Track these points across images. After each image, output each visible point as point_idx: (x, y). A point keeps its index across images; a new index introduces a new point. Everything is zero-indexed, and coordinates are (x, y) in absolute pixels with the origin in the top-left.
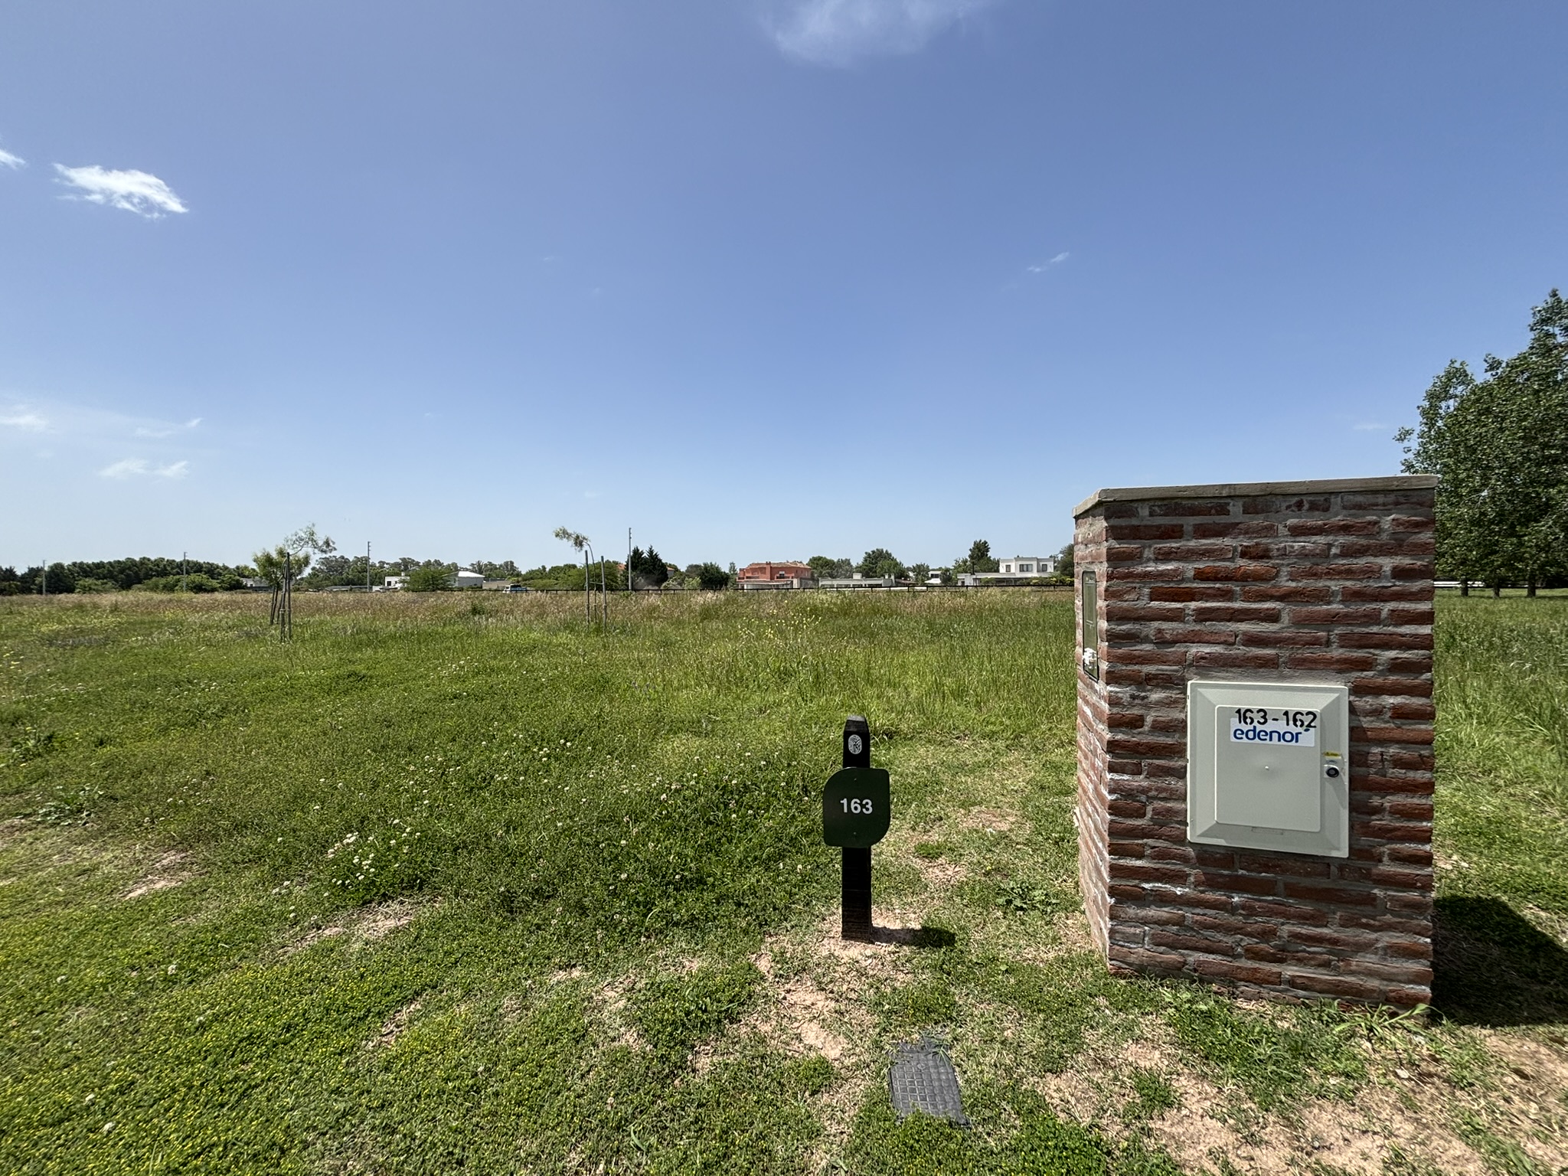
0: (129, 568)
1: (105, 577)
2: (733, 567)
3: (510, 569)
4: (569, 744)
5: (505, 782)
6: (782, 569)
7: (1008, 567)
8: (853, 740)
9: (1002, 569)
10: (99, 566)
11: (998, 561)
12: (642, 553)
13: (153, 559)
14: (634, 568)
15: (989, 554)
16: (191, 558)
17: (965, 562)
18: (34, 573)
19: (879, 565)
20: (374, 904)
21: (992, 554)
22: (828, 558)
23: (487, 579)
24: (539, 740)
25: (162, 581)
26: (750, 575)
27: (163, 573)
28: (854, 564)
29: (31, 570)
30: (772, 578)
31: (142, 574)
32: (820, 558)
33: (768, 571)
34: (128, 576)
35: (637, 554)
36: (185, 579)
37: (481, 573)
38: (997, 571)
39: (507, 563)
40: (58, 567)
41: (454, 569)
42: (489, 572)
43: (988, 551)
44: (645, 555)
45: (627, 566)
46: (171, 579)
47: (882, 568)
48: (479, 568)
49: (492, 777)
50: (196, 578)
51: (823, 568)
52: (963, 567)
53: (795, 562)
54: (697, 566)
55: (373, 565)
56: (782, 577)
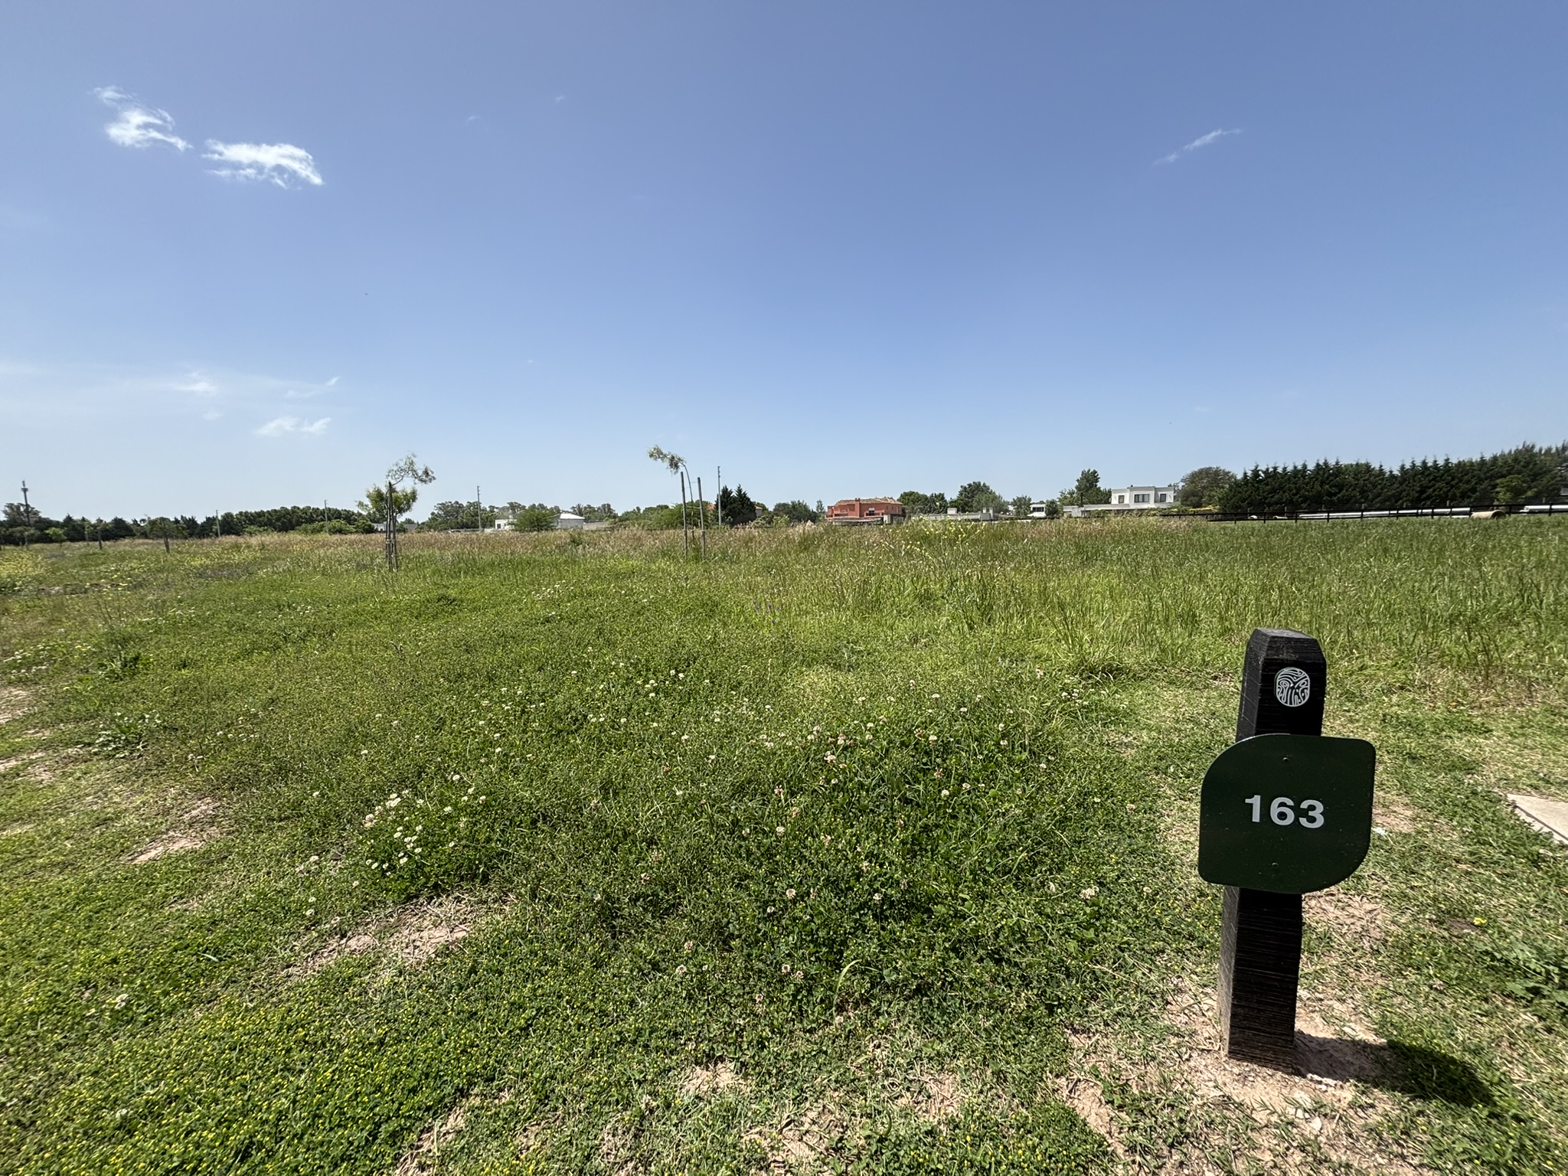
0: (284, 517)
1: (266, 525)
2: (820, 506)
3: (607, 511)
4: (681, 675)
5: (602, 725)
6: (871, 505)
7: (1121, 498)
8: (1287, 677)
9: (1114, 500)
10: (261, 514)
11: (1110, 492)
12: (731, 492)
13: (301, 507)
14: (724, 507)
15: (1099, 485)
16: (332, 506)
17: (1071, 494)
18: (210, 521)
19: (976, 498)
20: (421, 900)
21: (1102, 485)
22: (921, 493)
23: (587, 520)
24: (643, 669)
25: (310, 527)
26: (838, 512)
27: (311, 520)
28: (948, 498)
29: (208, 519)
30: (861, 516)
31: (294, 521)
32: (912, 493)
33: (857, 508)
34: (283, 523)
35: (726, 493)
36: (328, 525)
37: (581, 515)
38: (1108, 502)
39: (604, 506)
40: (228, 516)
41: (556, 511)
42: (588, 514)
43: (1097, 481)
44: (734, 494)
45: (717, 505)
46: (316, 525)
47: (979, 502)
48: (579, 511)
49: (585, 717)
50: (335, 523)
51: (913, 503)
52: (1070, 500)
53: (885, 499)
54: (785, 505)
55: (484, 510)
56: (871, 514)
